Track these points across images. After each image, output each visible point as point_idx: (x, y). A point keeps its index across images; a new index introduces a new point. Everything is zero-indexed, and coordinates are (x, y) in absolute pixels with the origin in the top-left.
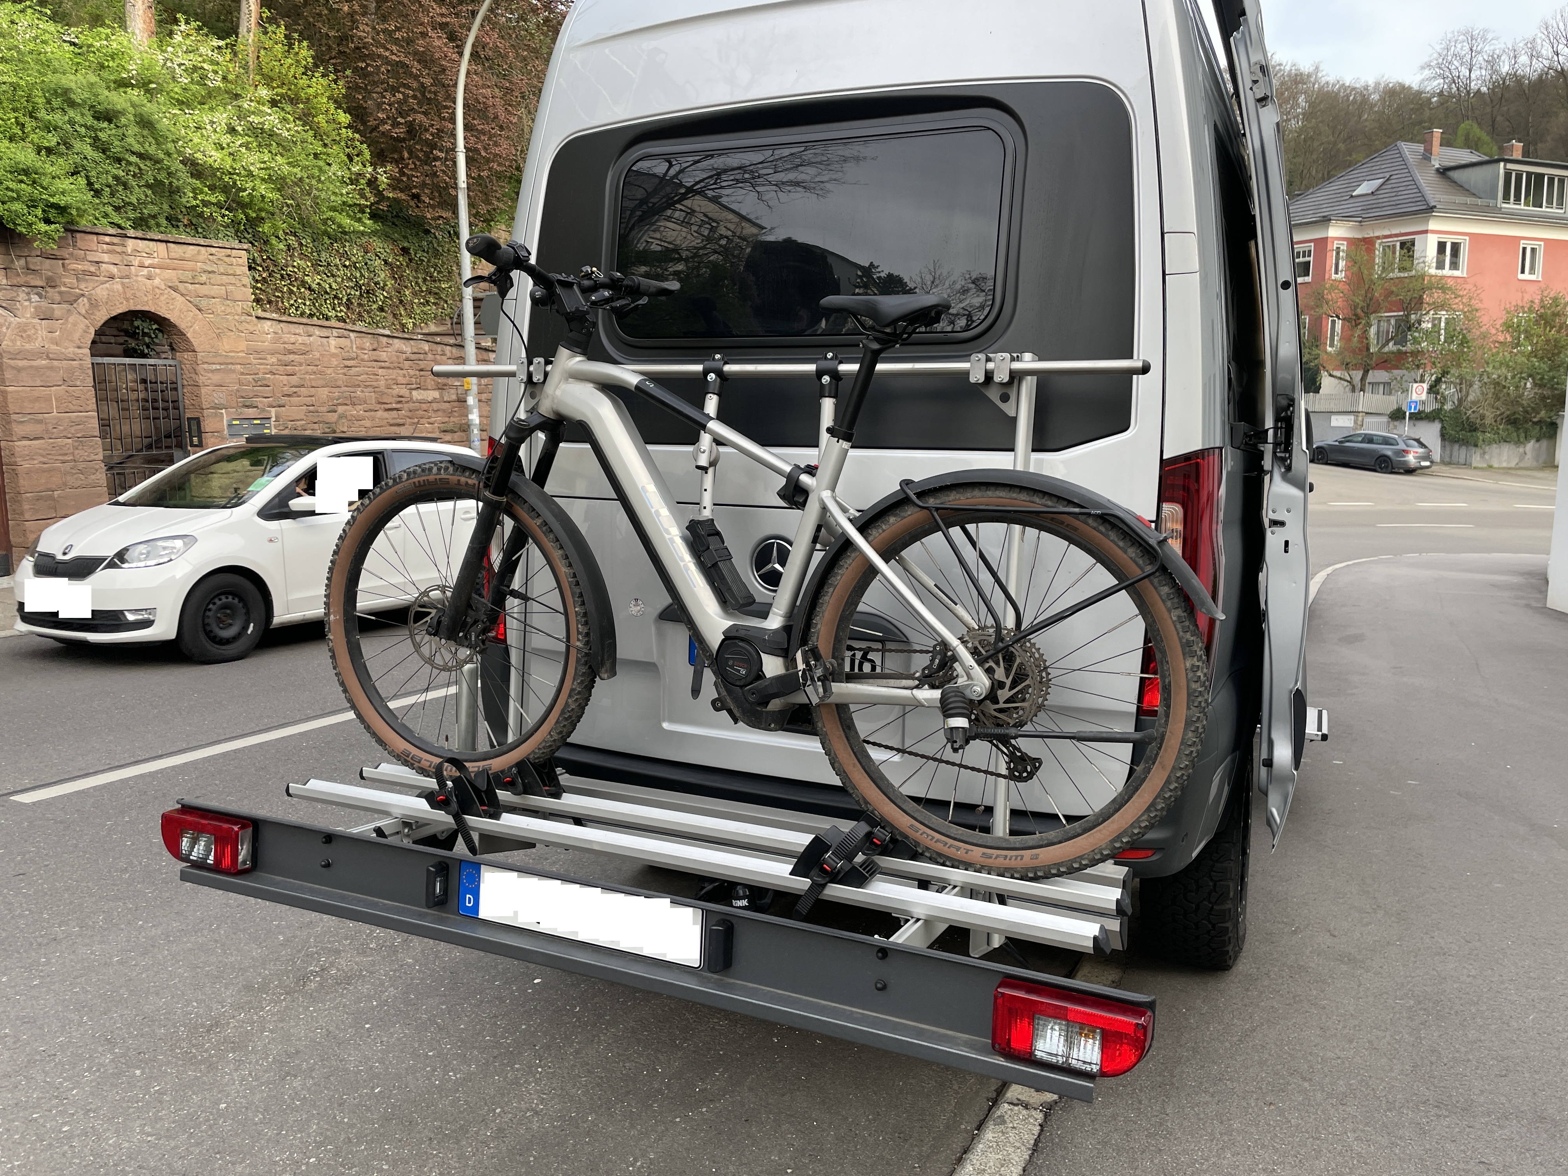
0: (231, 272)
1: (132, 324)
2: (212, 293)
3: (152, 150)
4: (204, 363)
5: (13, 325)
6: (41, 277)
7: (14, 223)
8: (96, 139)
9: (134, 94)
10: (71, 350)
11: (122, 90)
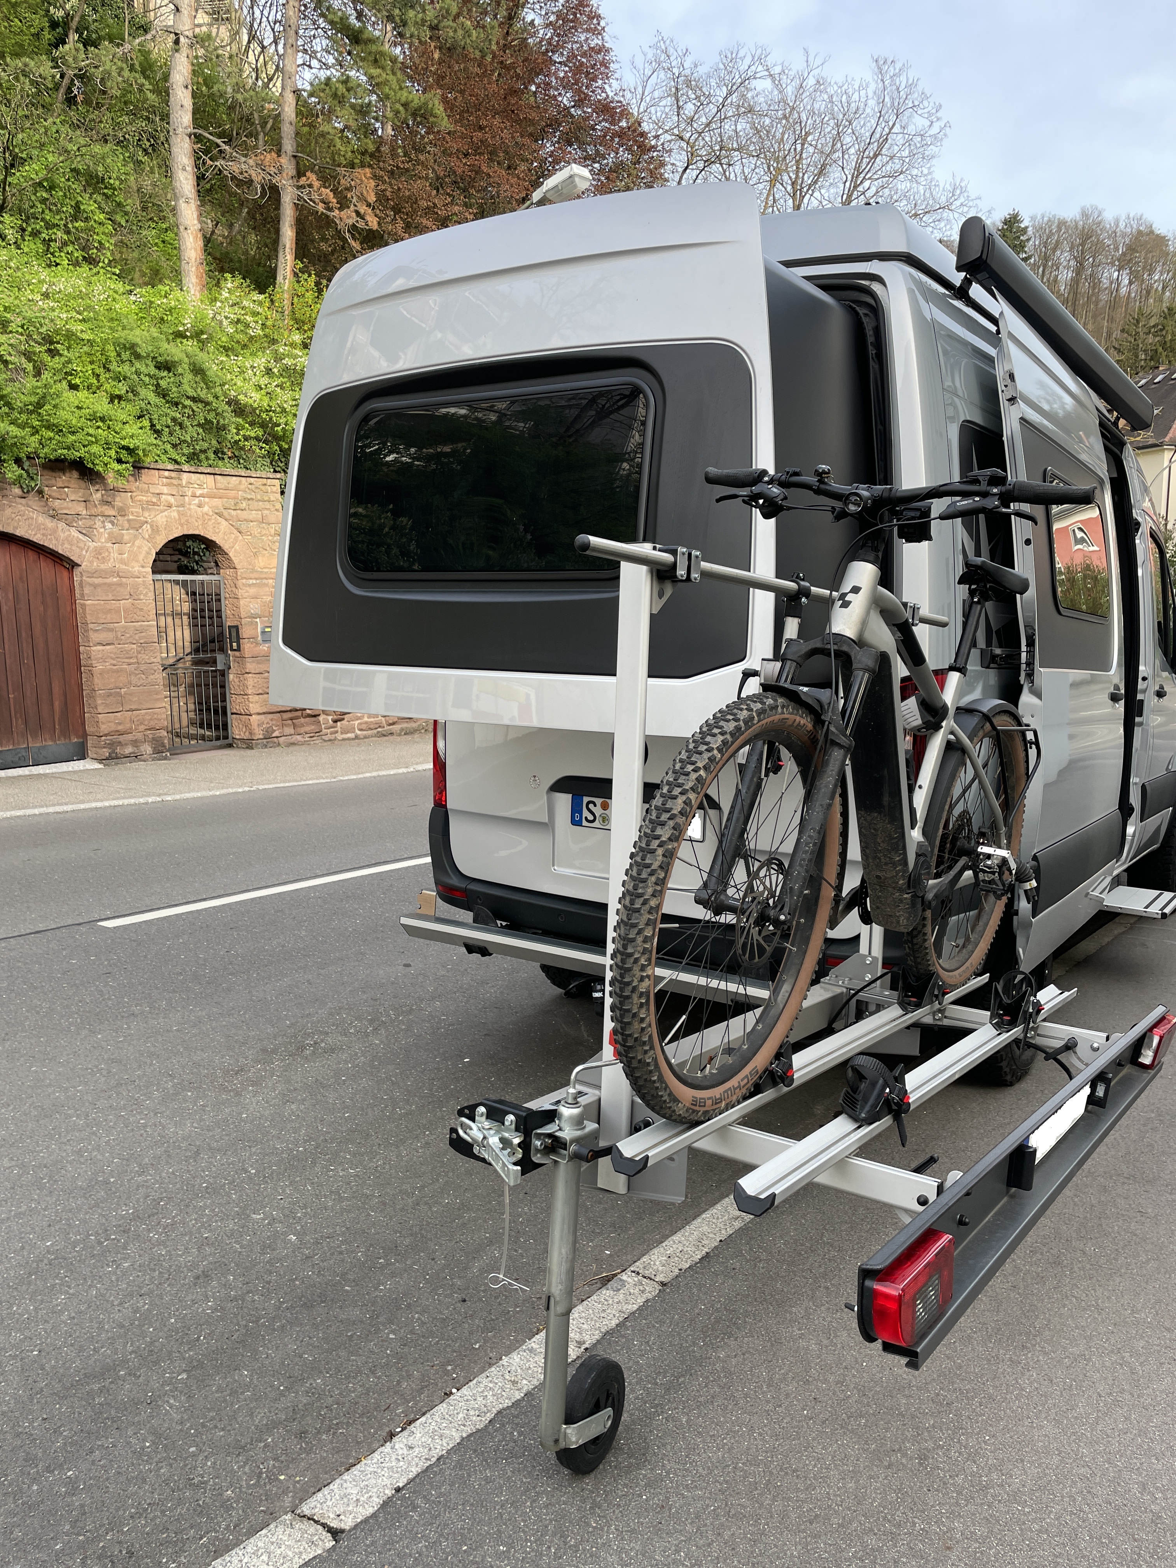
0: (266, 499)
1: (185, 544)
2: (251, 517)
3: (203, 394)
4: (242, 578)
5: (91, 549)
6: (113, 507)
7: (93, 463)
8: (158, 385)
9: (190, 345)
10: (136, 569)
11: (178, 340)
